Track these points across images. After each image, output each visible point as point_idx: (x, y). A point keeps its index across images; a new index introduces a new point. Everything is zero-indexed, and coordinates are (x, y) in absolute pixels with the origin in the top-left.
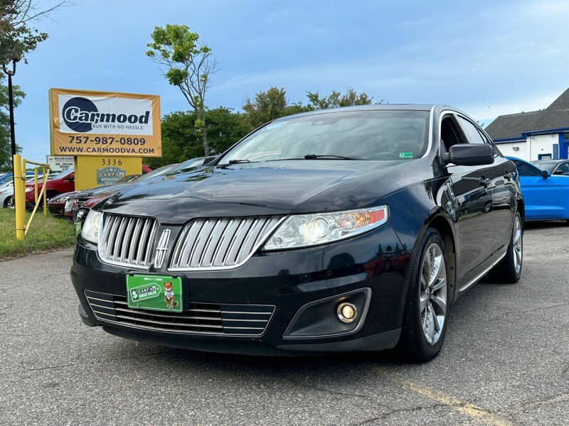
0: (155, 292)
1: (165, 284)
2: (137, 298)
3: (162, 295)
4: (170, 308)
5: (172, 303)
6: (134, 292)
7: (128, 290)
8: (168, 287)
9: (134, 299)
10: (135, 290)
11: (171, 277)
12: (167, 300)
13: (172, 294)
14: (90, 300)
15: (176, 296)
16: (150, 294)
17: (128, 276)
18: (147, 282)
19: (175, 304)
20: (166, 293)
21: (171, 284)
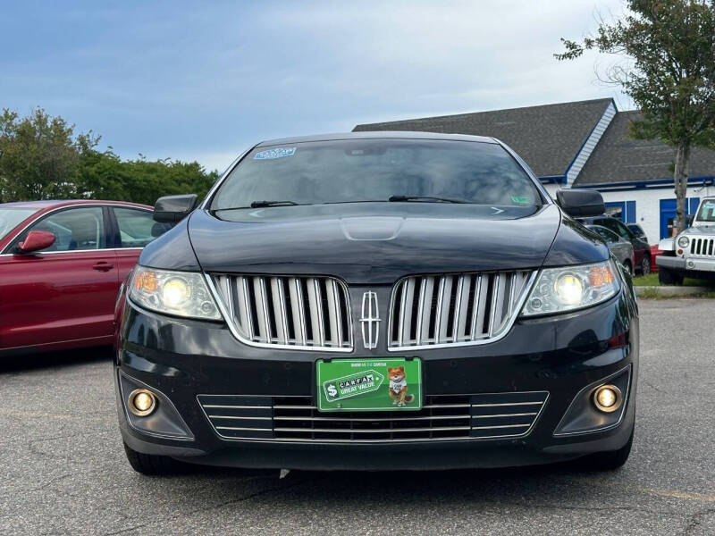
0: (372, 384)
1: (390, 370)
2: (337, 396)
3: (385, 387)
4: (399, 405)
5: (403, 397)
6: (331, 388)
7: (319, 384)
8: (396, 374)
9: (331, 397)
10: (333, 384)
11: (404, 360)
12: (394, 393)
13: (404, 384)
14: (210, 411)
15: (411, 387)
16: (363, 386)
17: (320, 363)
18: (357, 369)
19: (408, 398)
20: (392, 384)
21: (402, 370)
